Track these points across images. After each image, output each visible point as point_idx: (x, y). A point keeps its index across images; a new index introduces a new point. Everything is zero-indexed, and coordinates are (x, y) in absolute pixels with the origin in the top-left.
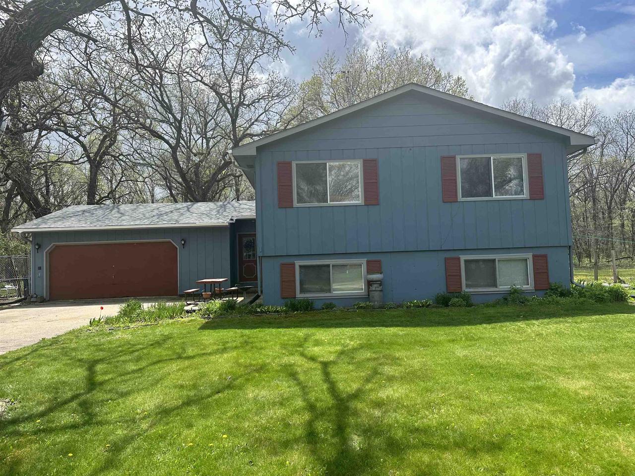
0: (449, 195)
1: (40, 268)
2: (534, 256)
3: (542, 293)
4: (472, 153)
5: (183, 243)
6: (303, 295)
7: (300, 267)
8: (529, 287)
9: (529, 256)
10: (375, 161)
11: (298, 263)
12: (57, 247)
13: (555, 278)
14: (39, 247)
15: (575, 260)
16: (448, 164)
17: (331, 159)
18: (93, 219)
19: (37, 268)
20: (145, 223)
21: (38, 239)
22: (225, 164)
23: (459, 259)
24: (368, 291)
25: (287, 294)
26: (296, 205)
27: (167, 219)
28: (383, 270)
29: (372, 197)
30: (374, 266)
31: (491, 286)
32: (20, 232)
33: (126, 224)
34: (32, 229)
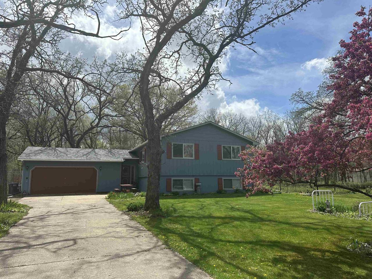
0: (220, 158)
1: (27, 178)
5: (101, 168)
6: (173, 190)
7: (173, 180)
8: (241, 189)
10: (198, 144)
11: (173, 179)
12: (37, 168)
14: (27, 168)
16: (219, 147)
17: (185, 142)
18: (54, 155)
19: (25, 178)
20: (84, 159)
21: (27, 164)
22: (93, 128)
23: (222, 179)
24: (195, 189)
25: (168, 189)
26: (173, 158)
27: (92, 157)
28: (200, 182)
29: (197, 157)
30: (197, 180)
31: (230, 188)
32: (22, 160)
33: (75, 159)
34: (28, 159)
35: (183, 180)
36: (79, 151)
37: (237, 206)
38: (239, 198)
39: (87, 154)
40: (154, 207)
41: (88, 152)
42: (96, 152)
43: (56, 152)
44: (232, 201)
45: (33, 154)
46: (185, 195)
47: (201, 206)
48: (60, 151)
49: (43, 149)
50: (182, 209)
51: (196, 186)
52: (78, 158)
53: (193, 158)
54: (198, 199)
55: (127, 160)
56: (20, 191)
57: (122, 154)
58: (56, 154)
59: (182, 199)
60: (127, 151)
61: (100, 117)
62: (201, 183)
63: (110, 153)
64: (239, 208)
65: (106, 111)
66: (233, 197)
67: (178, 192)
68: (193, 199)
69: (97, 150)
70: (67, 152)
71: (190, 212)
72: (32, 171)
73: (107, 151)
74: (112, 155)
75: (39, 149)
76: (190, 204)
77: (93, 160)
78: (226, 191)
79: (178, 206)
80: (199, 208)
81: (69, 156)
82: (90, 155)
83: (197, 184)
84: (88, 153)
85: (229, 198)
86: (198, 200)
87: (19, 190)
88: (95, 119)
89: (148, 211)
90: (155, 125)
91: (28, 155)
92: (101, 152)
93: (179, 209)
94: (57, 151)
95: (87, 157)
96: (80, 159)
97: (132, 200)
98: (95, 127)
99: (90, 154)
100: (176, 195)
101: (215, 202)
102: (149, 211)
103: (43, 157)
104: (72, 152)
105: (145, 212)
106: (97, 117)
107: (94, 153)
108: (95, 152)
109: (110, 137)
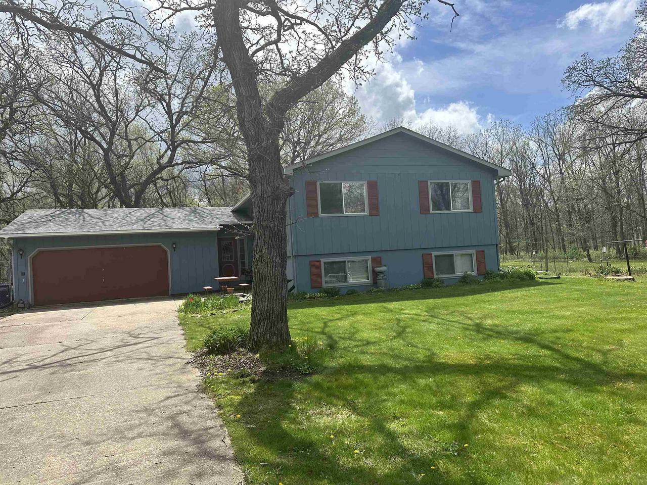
0: (424, 210)
1: (23, 274)
2: (477, 252)
3: (482, 277)
4: (438, 179)
6: (327, 285)
7: (325, 263)
8: (474, 273)
9: (473, 251)
10: (376, 182)
11: (323, 261)
12: (43, 252)
13: (489, 267)
14: (22, 253)
15: (501, 256)
16: (423, 186)
17: (345, 180)
18: (76, 224)
19: (20, 274)
20: (138, 228)
21: (21, 244)
22: (161, 168)
23: (431, 254)
24: (373, 280)
25: (316, 284)
26: (321, 215)
27: (155, 224)
28: (383, 264)
29: (374, 210)
30: (377, 261)
31: (451, 273)
32: (6, 237)
33: (119, 229)
34: (20, 234)
35: (345, 261)
36: (130, 214)
37: (490, 322)
38: (478, 297)
39: (146, 218)
40: (274, 340)
41: (148, 213)
42: (165, 214)
43: (81, 218)
44: (466, 305)
45: (33, 224)
46: (353, 296)
47: (397, 324)
48: (91, 216)
49: (56, 213)
50: (350, 339)
51: (375, 274)
52: (124, 228)
53: (366, 213)
54: (385, 304)
55: (225, 227)
56: (13, 300)
57: (217, 214)
58: (81, 222)
59: (346, 306)
60: (229, 210)
61: (173, 146)
62: (385, 266)
63: (193, 214)
64: (496, 326)
65: (184, 134)
66: (463, 295)
67: (336, 288)
68: (373, 305)
69: (167, 210)
70: (106, 216)
71: (372, 349)
72: (34, 259)
73: (188, 211)
74: (197, 217)
75: (48, 213)
76: (367, 320)
77: (156, 229)
78: (442, 281)
79: (339, 327)
80: (394, 331)
81: (107, 223)
82: (151, 220)
83: (378, 269)
84: (150, 216)
85: (457, 298)
86: (385, 308)
87: (9, 298)
88: (166, 151)
89: (258, 355)
90: (264, 119)
91: (23, 226)
92: (175, 213)
93: (343, 338)
94: (86, 216)
95: (145, 223)
96: (130, 228)
97: (234, 311)
98: (166, 167)
99: (151, 218)
100: (333, 297)
101: (426, 311)
102: (260, 355)
103: (52, 229)
104: (115, 215)
105: (250, 355)
106: (168, 148)
107: (161, 216)
108: (162, 214)
109: (206, 190)
